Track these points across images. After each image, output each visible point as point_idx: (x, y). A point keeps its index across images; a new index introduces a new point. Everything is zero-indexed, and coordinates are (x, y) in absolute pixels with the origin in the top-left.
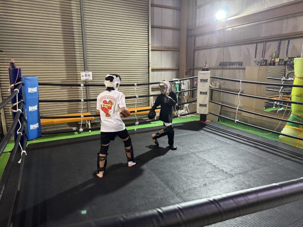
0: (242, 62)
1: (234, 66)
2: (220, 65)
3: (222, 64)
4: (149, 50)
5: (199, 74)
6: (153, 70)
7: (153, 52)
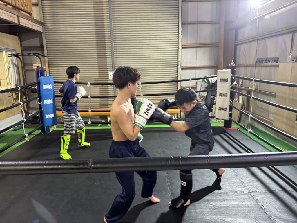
0: (278, 59)
1: (270, 63)
2: (257, 62)
3: (259, 61)
4: (178, 48)
5: (218, 72)
6: (183, 69)
7: (183, 50)
